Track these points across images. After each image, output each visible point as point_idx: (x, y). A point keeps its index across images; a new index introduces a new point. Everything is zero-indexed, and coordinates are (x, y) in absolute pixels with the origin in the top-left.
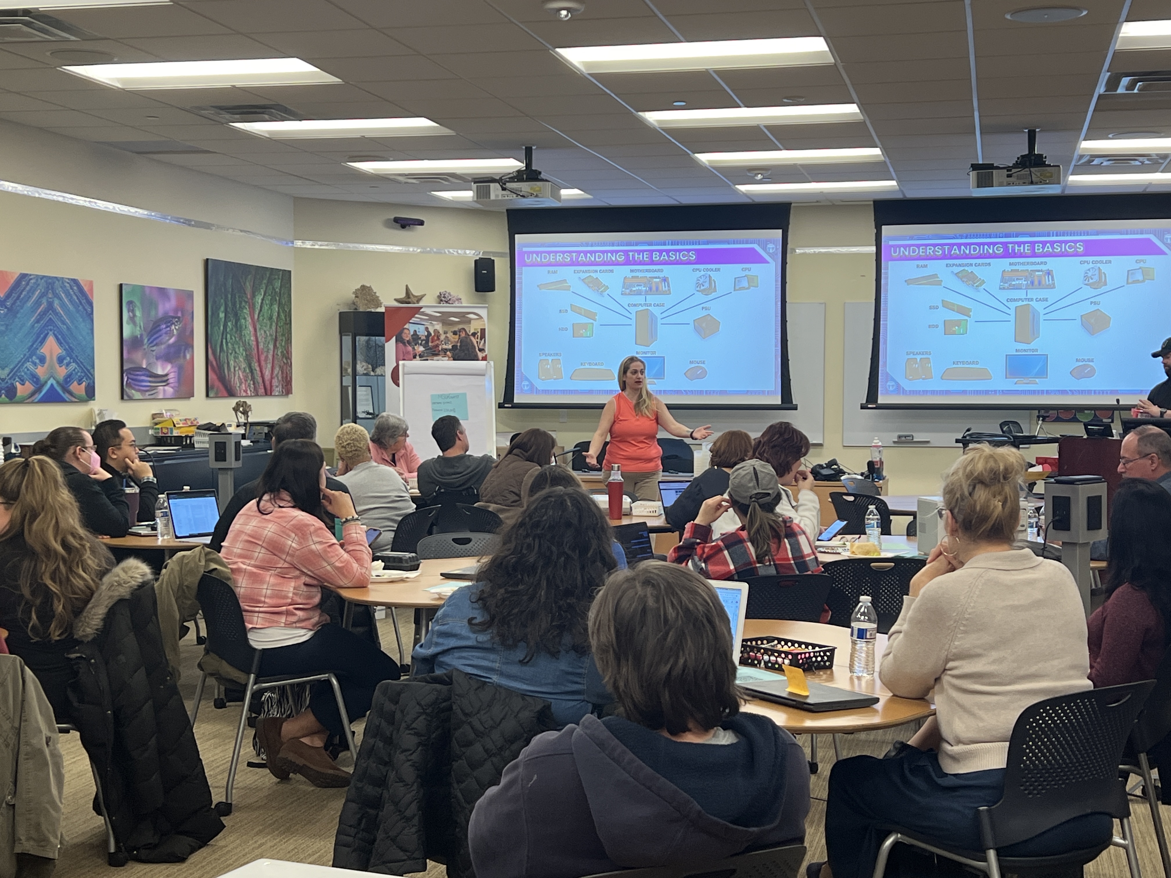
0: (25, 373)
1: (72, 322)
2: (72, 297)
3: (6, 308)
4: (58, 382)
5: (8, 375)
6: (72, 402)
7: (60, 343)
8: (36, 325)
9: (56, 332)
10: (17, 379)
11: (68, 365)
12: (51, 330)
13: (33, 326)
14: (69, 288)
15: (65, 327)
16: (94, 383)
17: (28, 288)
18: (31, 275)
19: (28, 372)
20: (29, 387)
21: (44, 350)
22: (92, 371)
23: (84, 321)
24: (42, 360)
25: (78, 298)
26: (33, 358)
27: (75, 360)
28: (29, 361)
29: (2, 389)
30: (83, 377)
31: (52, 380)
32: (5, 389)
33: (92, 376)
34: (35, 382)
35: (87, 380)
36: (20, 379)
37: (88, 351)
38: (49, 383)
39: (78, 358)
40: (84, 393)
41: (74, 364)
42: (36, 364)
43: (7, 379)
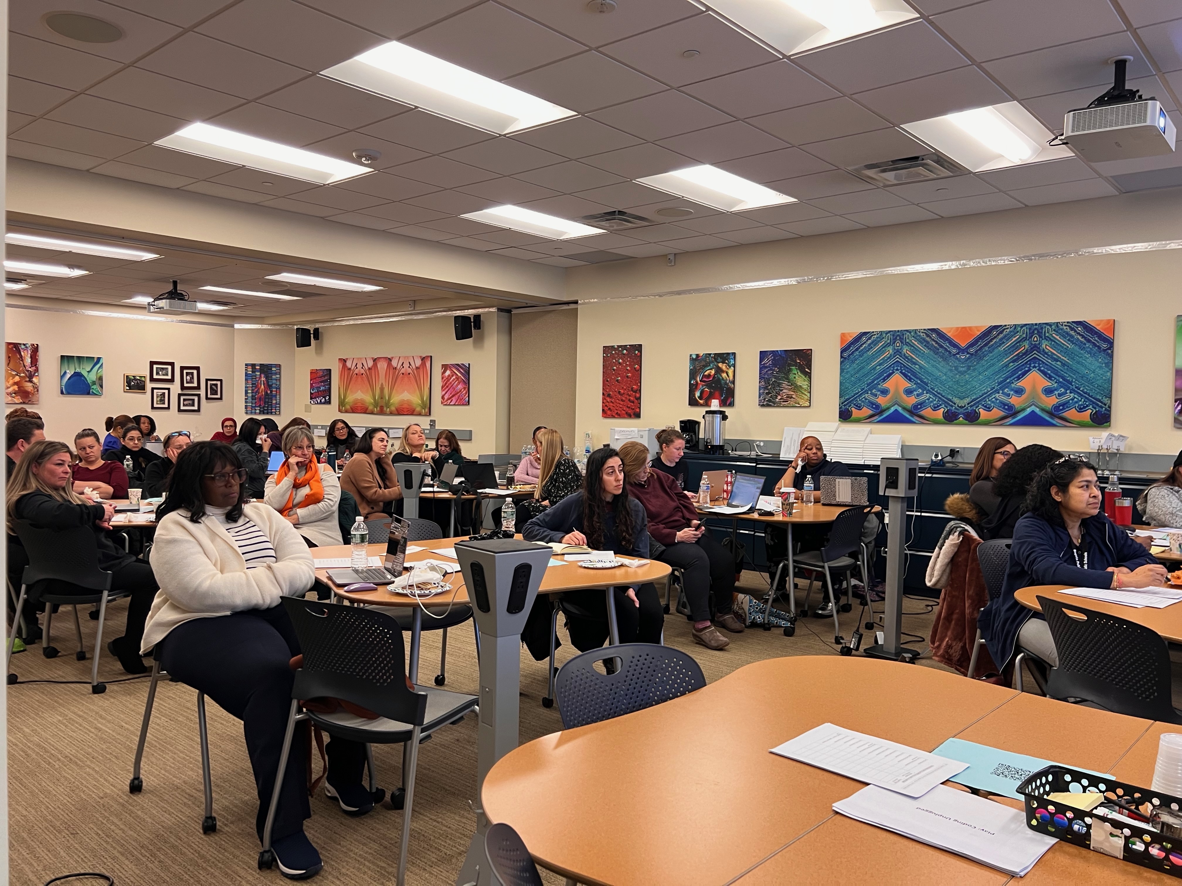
0: (993, 402)
1: (1073, 359)
2: (1072, 337)
3: (968, 353)
4: (1043, 410)
5: (968, 404)
6: (1066, 426)
7: (1050, 378)
8: (1012, 364)
9: (1042, 368)
10: (980, 406)
11: (1060, 395)
12: (1035, 367)
13: (1007, 366)
14: (1069, 330)
15: (1058, 363)
16: (1110, 411)
17: (1001, 336)
18: (1006, 326)
19: (998, 401)
20: (997, 413)
21: (1025, 383)
22: (1105, 400)
23: (1093, 355)
24: (1019, 392)
25: (1083, 337)
26: (1006, 391)
27: (1074, 391)
28: (999, 393)
29: (959, 414)
30: (1087, 406)
31: (1033, 408)
32: (963, 414)
33: (1105, 405)
34: (1006, 409)
35: (1095, 408)
36: (985, 407)
37: (1099, 382)
38: (1029, 411)
39: (1079, 389)
40: (1088, 419)
41: (1072, 395)
42: (1008, 395)
43: (967, 406)
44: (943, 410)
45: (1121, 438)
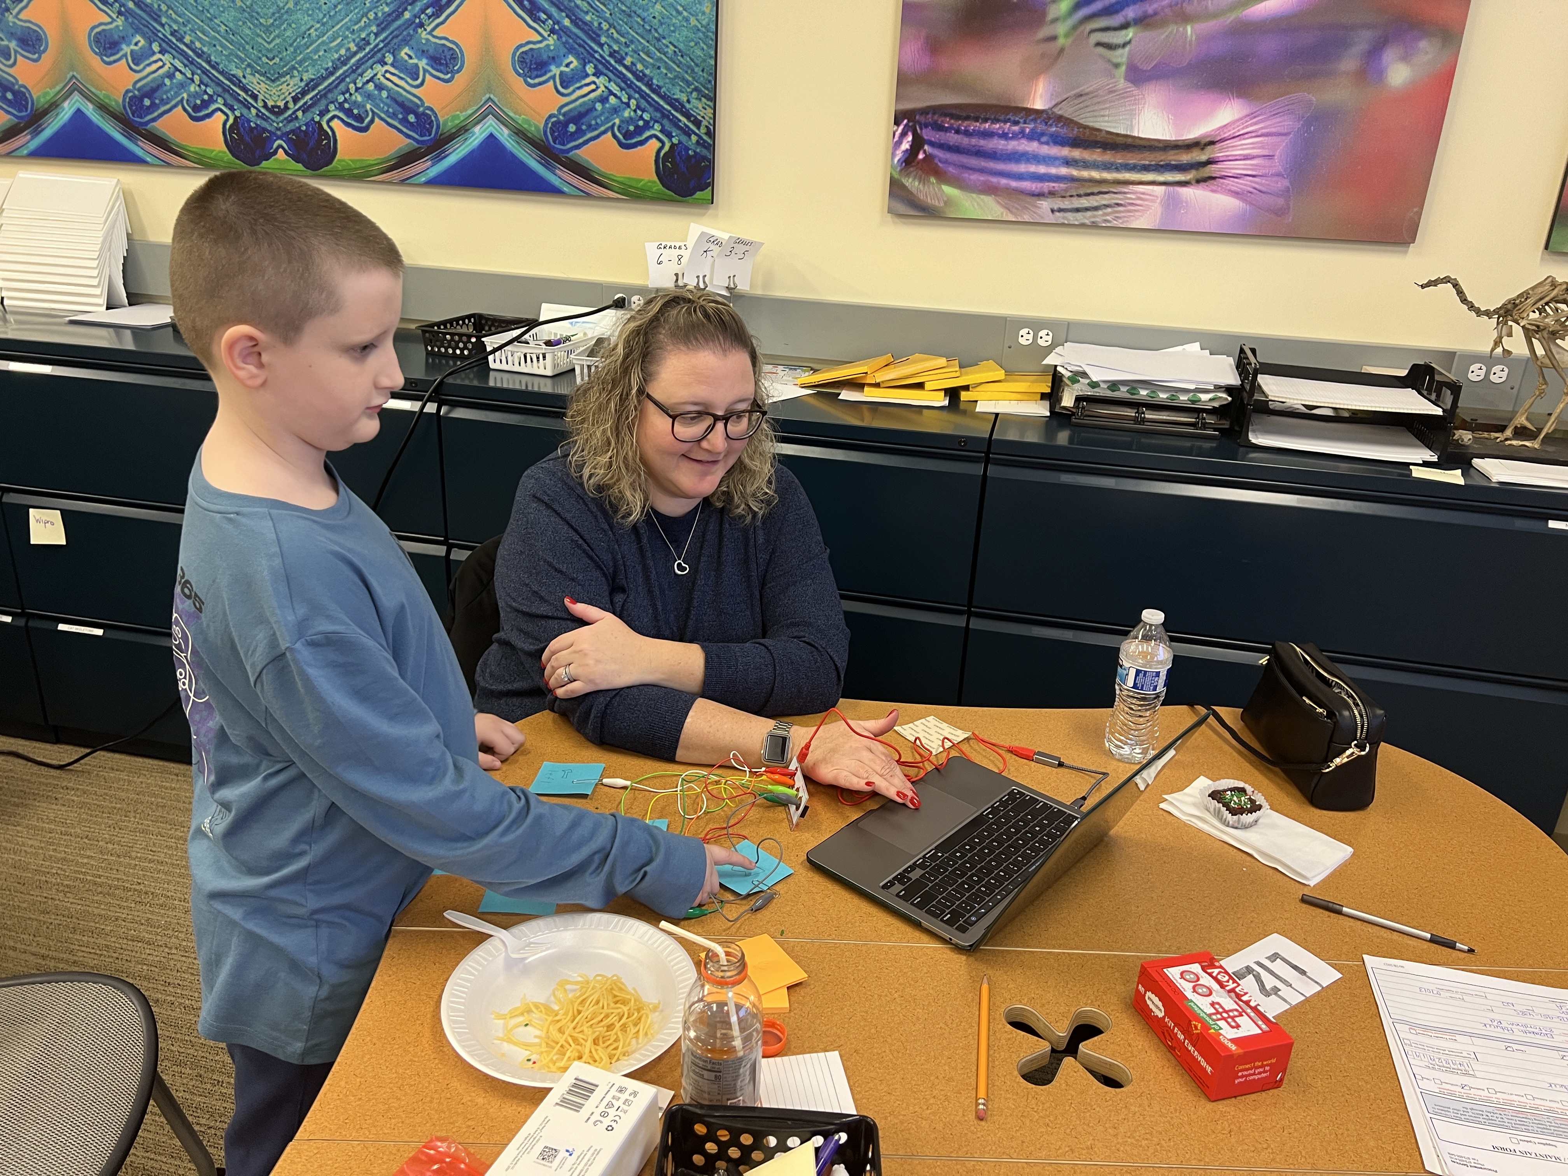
0: (369, 96)
4: (520, 133)
5: (295, 100)
6: (588, 196)
7: (534, 12)
10: (333, 110)
11: (566, 81)
16: (711, 148)
19: (384, 94)
20: (388, 137)
22: (698, 107)
24: (444, 60)
26: (403, 54)
27: (606, 65)
28: (383, 63)
29: (273, 136)
30: (647, 126)
31: (490, 126)
32: (285, 136)
33: (698, 124)
34: (411, 126)
35: (669, 136)
36: (349, 112)
37: (680, 37)
38: (478, 134)
39: (620, 61)
40: (649, 176)
41: (601, 81)
42: (413, 73)
43: (291, 105)
44: (219, 117)
45: (740, 248)
